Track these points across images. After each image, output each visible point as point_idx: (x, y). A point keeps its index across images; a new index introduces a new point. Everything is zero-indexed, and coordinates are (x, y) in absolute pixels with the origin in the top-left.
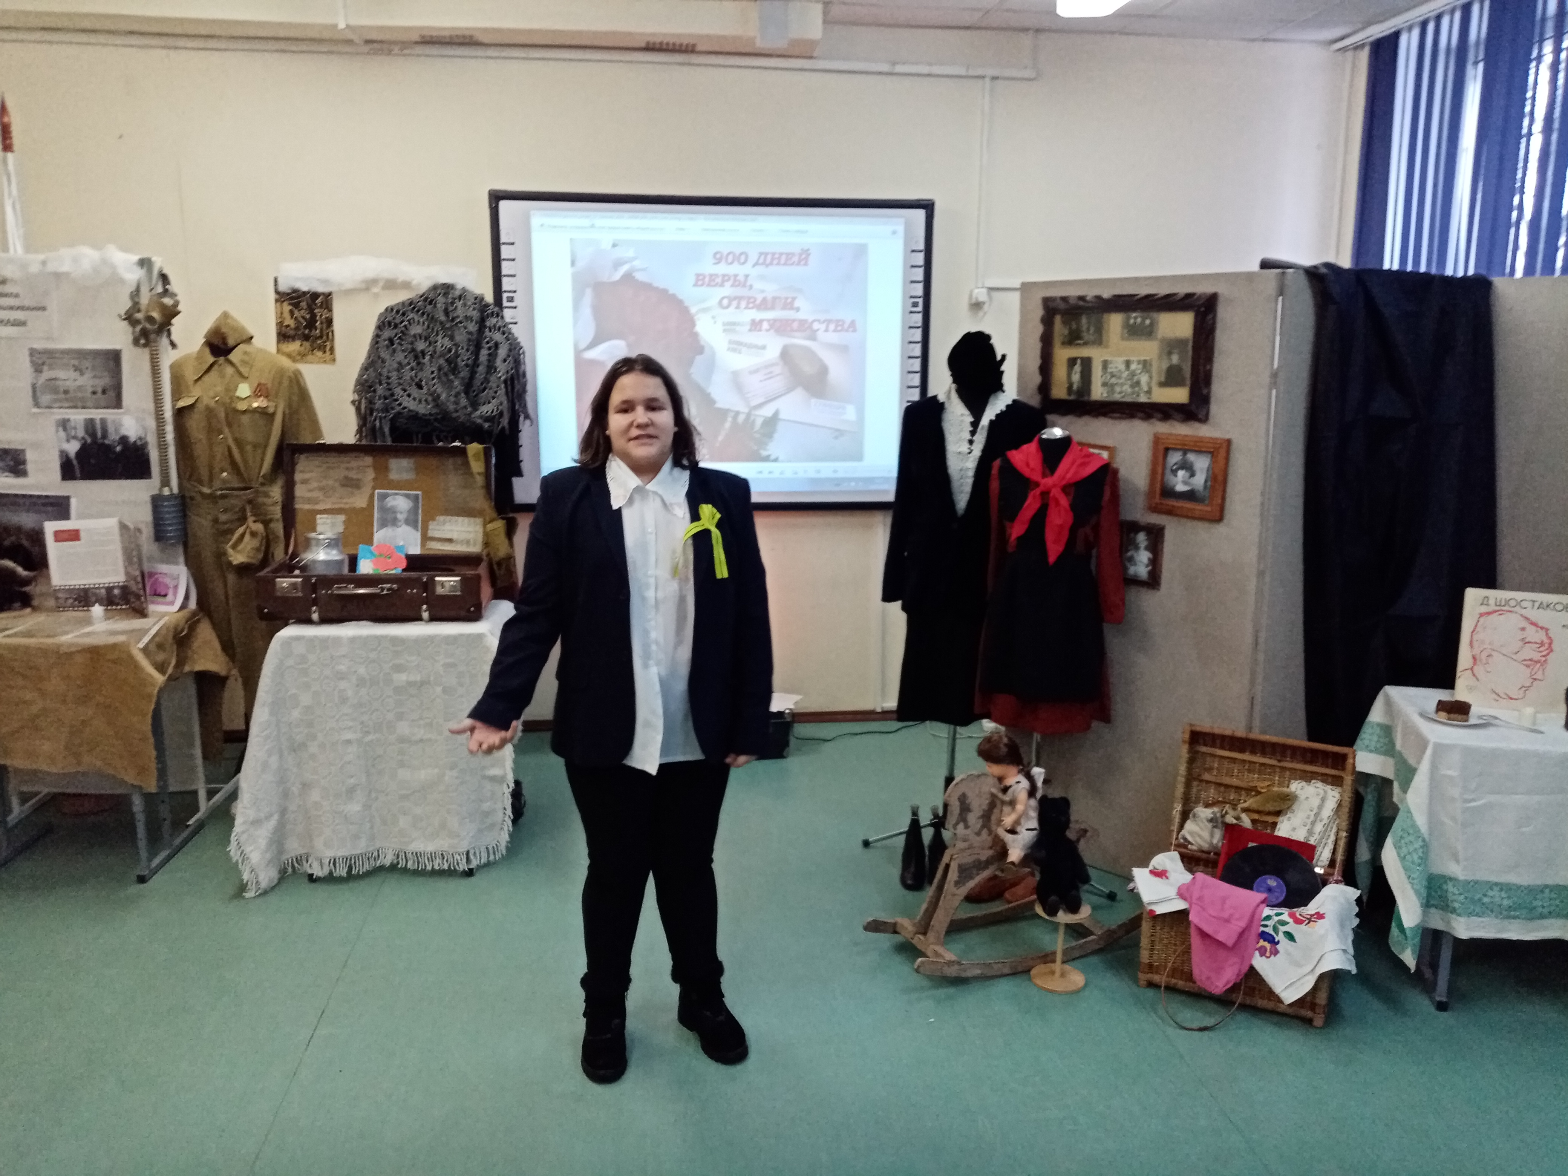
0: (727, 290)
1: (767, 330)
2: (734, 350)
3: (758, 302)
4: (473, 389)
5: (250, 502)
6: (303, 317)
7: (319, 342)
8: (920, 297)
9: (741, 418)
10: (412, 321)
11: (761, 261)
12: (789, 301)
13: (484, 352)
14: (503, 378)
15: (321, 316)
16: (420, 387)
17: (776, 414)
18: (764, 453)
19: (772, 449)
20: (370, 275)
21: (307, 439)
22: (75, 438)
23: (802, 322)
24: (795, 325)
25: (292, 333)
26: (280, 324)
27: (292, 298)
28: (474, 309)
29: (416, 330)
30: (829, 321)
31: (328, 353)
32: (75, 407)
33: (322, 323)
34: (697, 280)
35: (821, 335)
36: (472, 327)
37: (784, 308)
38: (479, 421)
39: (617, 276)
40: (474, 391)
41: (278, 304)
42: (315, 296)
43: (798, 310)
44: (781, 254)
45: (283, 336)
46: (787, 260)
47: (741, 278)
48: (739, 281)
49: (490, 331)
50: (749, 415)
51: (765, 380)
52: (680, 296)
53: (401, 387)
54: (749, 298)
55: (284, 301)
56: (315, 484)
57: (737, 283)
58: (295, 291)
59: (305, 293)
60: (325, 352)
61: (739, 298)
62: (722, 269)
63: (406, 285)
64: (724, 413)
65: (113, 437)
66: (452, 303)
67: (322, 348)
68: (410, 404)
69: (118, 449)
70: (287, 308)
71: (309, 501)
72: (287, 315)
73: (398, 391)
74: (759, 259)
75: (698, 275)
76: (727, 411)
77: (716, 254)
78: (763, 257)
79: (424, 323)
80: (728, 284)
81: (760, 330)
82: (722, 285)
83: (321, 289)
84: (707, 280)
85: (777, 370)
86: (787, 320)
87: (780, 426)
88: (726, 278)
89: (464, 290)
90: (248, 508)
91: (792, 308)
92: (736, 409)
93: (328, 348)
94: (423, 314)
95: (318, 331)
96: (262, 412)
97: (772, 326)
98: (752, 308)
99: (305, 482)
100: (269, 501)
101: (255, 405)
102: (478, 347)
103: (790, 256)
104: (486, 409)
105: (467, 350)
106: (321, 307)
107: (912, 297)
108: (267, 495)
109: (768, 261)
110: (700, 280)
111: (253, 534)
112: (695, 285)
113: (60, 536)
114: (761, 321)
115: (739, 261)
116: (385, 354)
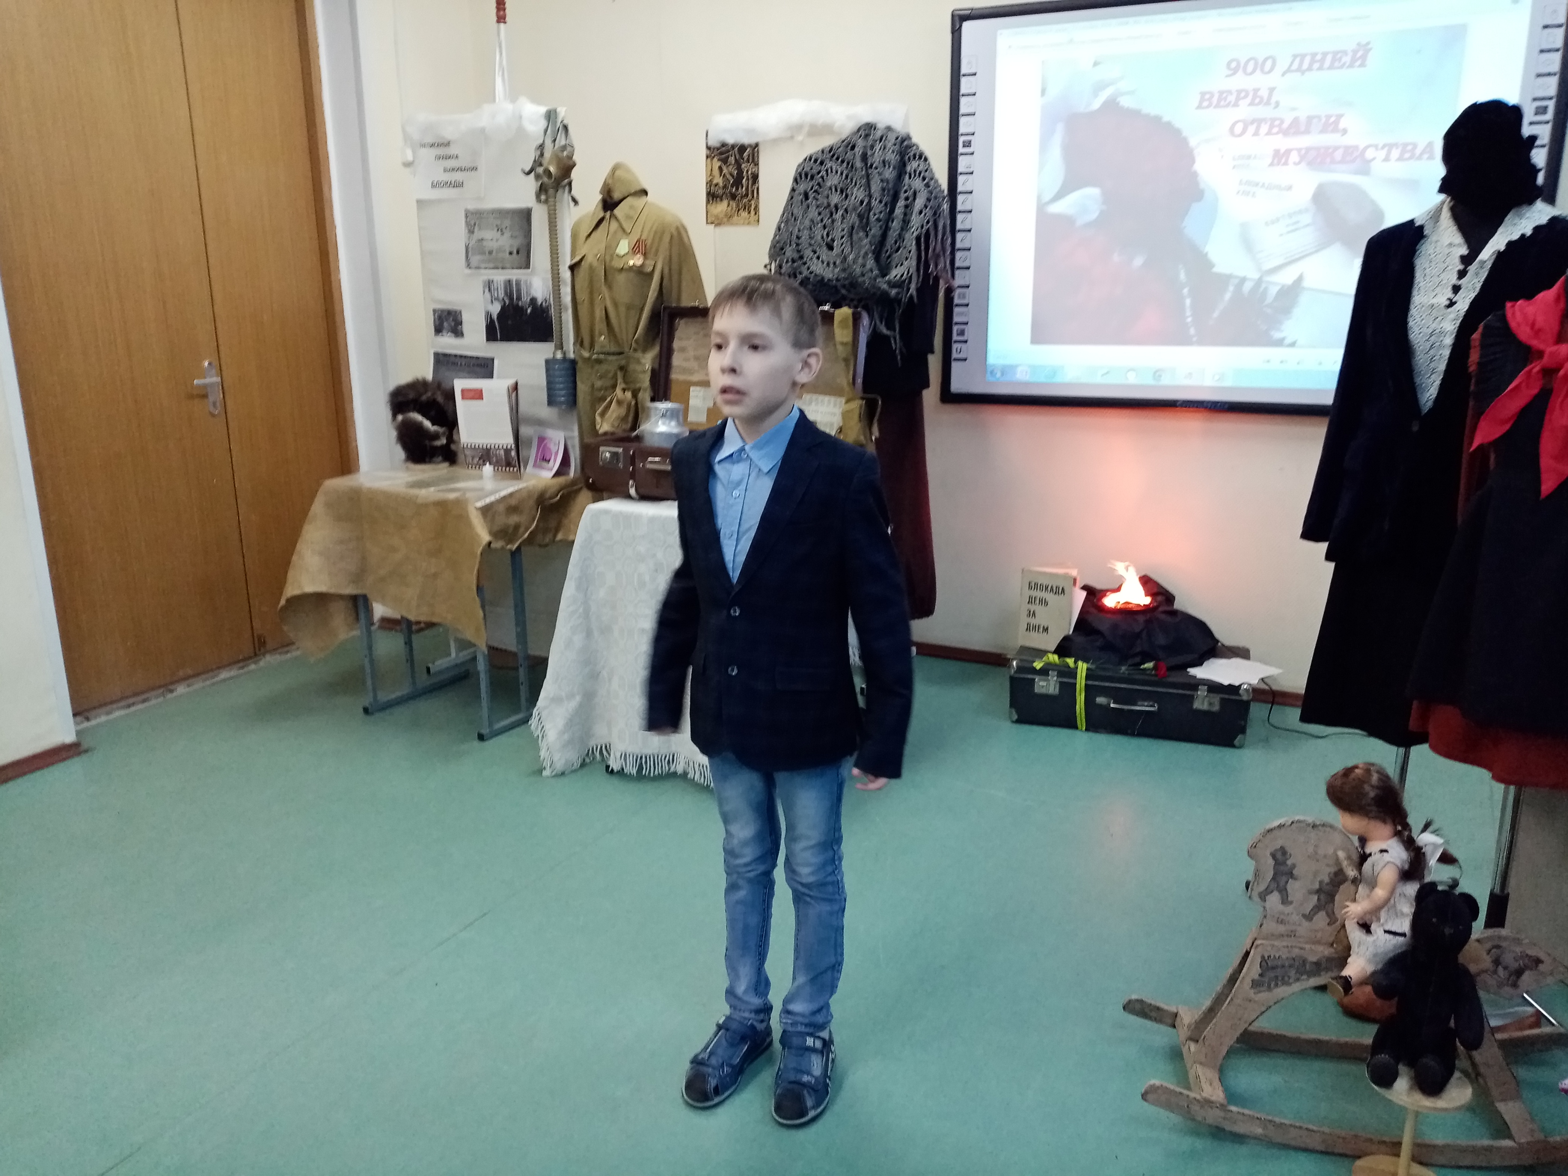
0: (1244, 111)
1: (1296, 164)
2: (1246, 193)
3: (1285, 126)
4: (886, 249)
5: (622, 368)
6: (732, 175)
7: (745, 200)
8: (1551, 98)
9: (1247, 286)
10: (829, 171)
11: (1295, 66)
12: (1332, 119)
13: (901, 203)
14: (915, 234)
15: (747, 171)
16: (830, 247)
17: (1300, 279)
18: (1277, 335)
19: (1289, 329)
20: (795, 119)
21: (687, 302)
22: (497, 299)
23: (1349, 150)
24: (1338, 155)
25: (720, 192)
26: (710, 183)
27: (721, 153)
28: (893, 152)
29: (833, 180)
30: (1390, 147)
31: (753, 212)
32: (497, 268)
33: (748, 179)
34: (1202, 100)
35: (1378, 167)
36: (889, 174)
37: (1323, 131)
38: (885, 286)
39: (1096, 104)
40: (887, 251)
41: (709, 160)
42: (742, 148)
43: (1345, 132)
44: (1325, 54)
45: (712, 196)
46: (1334, 60)
47: (1264, 93)
48: (1262, 98)
49: (910, 178)
50: (1259, 282)
51: (1289, 232)
52: (1178, 123)
53: (810, 249)
54: (1273, 120)
55: (713, 157)
56: (691, 353)
57: (1257, 101)
58: (724, 145)
59: (733, 147)
60: (749, 213)
61: (1259, 122)
62: (1240, 82)
63: (827, 129)
64: (1225, 279)
65: (525, 299)
66: (872, 147)
67: (747, 208)
68: (817, 268)
69: (529, 311)
70: (717, 164)
71: (685, 371)
72: (716, 172)
73: (808, 253)
74: (1292, 63)
75: (1203, 94)
76: (1229, 277)
77: (1229, 64)
78: (1298, 60)
79: (842, 174)
80: (1243, 103)
81: (1286, 163)
82: (1236, 105)
83: (746, 140)
84: (1215, 100)
85: (1307, 218)
86: (1327, 148)
87: (1304, 299)
88: (1243, 95)
89: (889, 129)
90: (620, 375)
91: (1335, 130)
92: (1241, 274)
93: (753, 207)
94: (843, 162)
95: (744, 189)
96: (639, 271)
97: (1302, 158)
98: (1277, 133)
99: (683, 350)
100: (639, 368)
101: (631, 263)
102: (895, 198)
103: (1339, 56)
104: (896, 273)
105: (881, 202)
106: (748, 161)
107: (1535, 99)
108: (638, 362)
109: (1305, 66)
110: (1206, 100)
111: (620, 403)
112: (1199, 107)
113: (468, 394)
114: (1288, 152)
115: (1262, 70)
116: (798, 211)
